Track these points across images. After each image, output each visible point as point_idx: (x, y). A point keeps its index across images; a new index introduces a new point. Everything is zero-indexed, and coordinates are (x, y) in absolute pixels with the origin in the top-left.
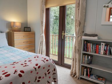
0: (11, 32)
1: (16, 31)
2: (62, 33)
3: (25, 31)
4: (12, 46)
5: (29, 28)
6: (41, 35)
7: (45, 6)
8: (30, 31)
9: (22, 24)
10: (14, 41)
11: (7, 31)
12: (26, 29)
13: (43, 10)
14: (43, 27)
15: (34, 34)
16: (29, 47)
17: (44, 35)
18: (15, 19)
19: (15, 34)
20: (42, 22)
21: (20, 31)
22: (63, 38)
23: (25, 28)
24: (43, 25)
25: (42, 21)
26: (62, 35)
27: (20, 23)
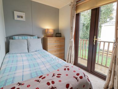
0: (46, 37)
1: (49, 37)
2: (94, 38)
3: (56, 37)
4: (46, 50)
5: (60, 33)
6: (70, 40)
7: (75, 11)
8: (61, 37)
9: (54, 30)
10: (47, 45)
11: (43, 36)
12: (58, 34)
13: (73, 15)
14: (72, 32)
15: (64, 39)
16: (60, 50)
17: (73, 40)
18: (49, 27)
19: (48, 39)
20: (72, 28)
21: (52, 37)
22: (94, 44)
23: (56, 33)
24: (72, 31)
25: (72, 26)
26: (94, 40)
27: (53, 29)
